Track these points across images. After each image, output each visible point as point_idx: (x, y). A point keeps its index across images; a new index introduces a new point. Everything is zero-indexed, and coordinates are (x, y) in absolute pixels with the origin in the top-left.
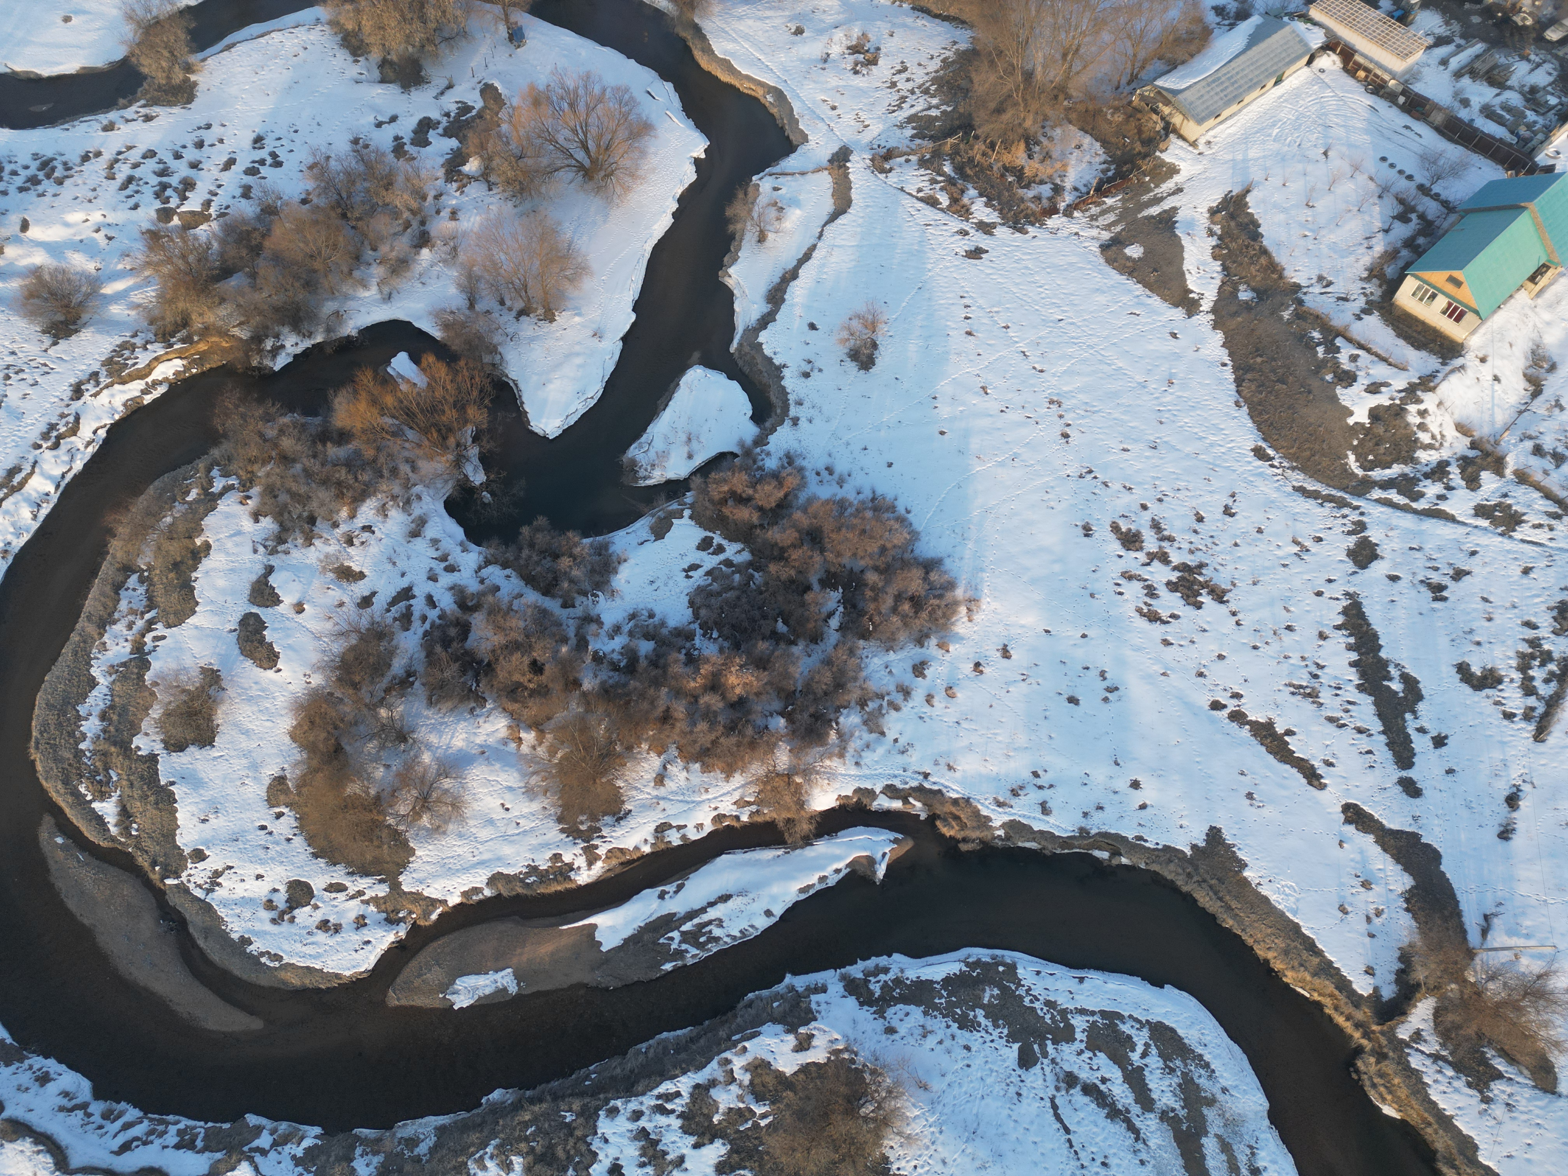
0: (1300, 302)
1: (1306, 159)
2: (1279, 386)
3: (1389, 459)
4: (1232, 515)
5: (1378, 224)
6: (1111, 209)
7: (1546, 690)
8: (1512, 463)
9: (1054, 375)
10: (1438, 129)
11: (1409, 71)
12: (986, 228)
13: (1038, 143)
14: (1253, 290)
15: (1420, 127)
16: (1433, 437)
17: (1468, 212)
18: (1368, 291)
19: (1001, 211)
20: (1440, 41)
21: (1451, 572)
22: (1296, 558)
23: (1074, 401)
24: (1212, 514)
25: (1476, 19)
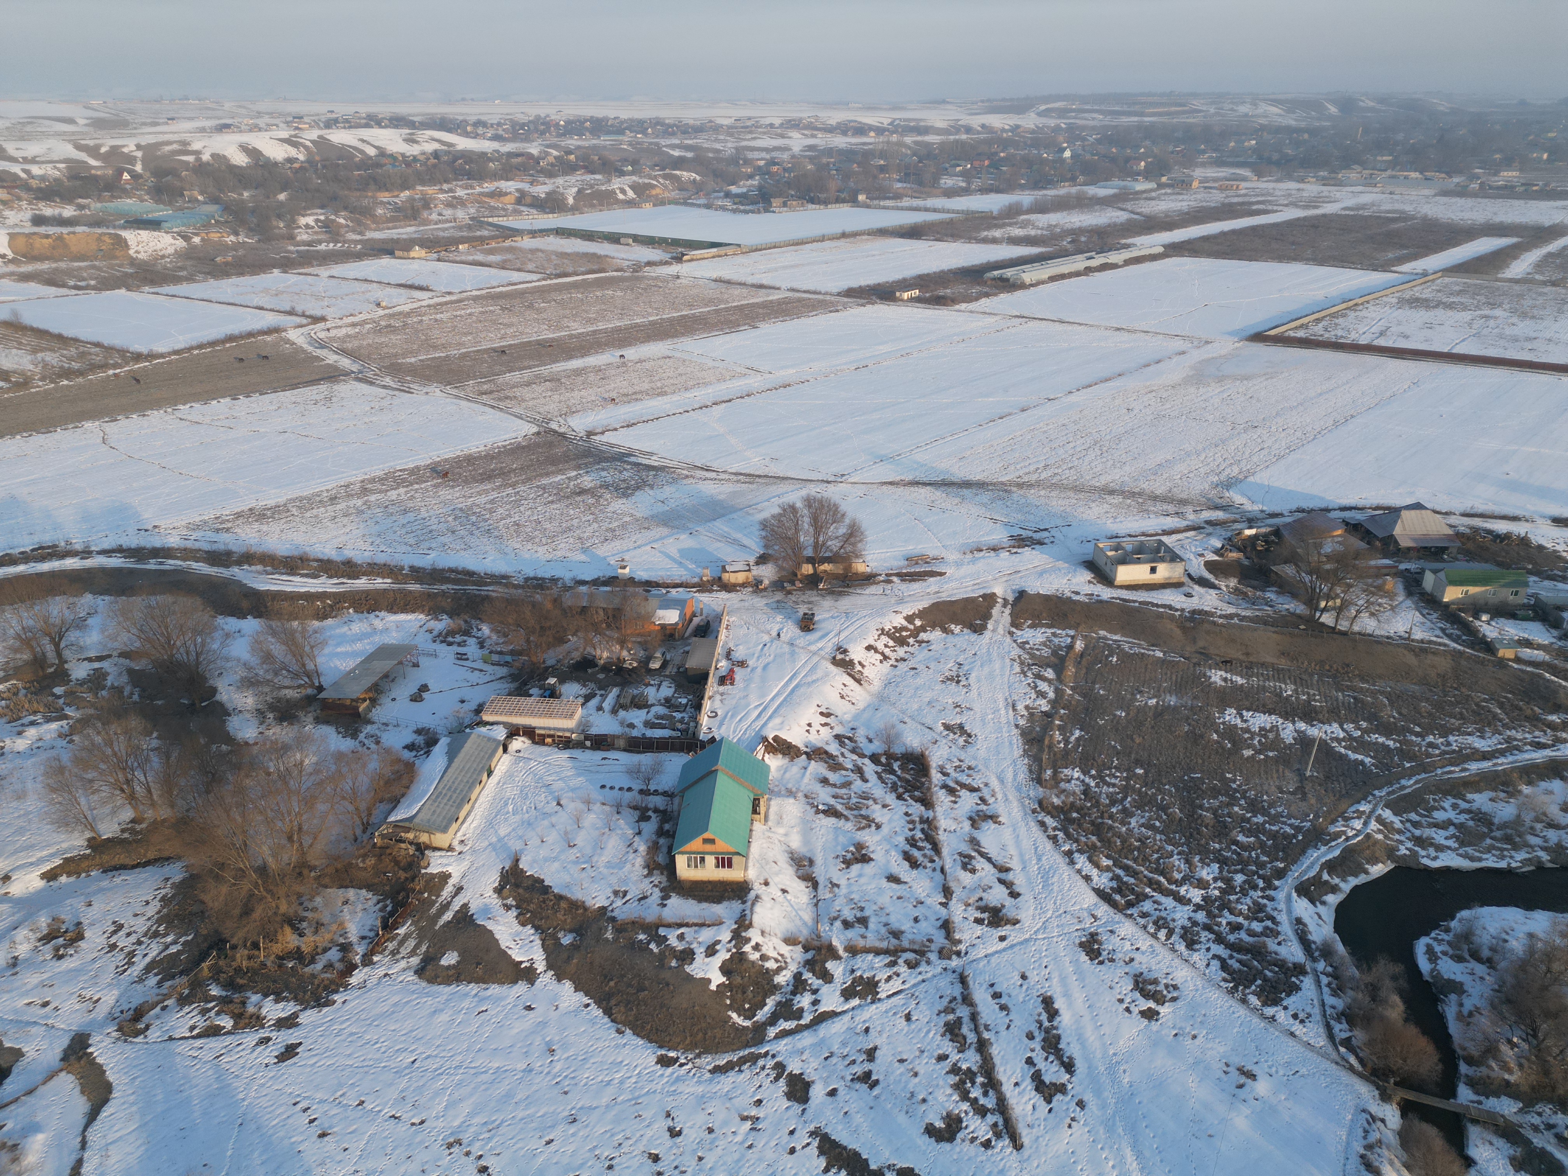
0: (613, 919)
1: (546, 815)
2: (642, 995)
3: (760, 998)
4: (679, 1134)
5: (630, 832)
6: (407, 936)
7: (989, 1102)
8: (838, 944)
9: (437, 1118)
10: (625, 750)
11: (580, 724)
12: (287, 1023)
13: (303, 919)
14: (571, 931)
15: (612, 754)
16: (777, 961)
17: (683, 791)
18: (656, 882)
19: (296, 999)
20: (588, 698)
21: (864, 1057)
22: (754, 1133)
23: (472, 1130)
24: (663, 1145)
25: (601, 676)
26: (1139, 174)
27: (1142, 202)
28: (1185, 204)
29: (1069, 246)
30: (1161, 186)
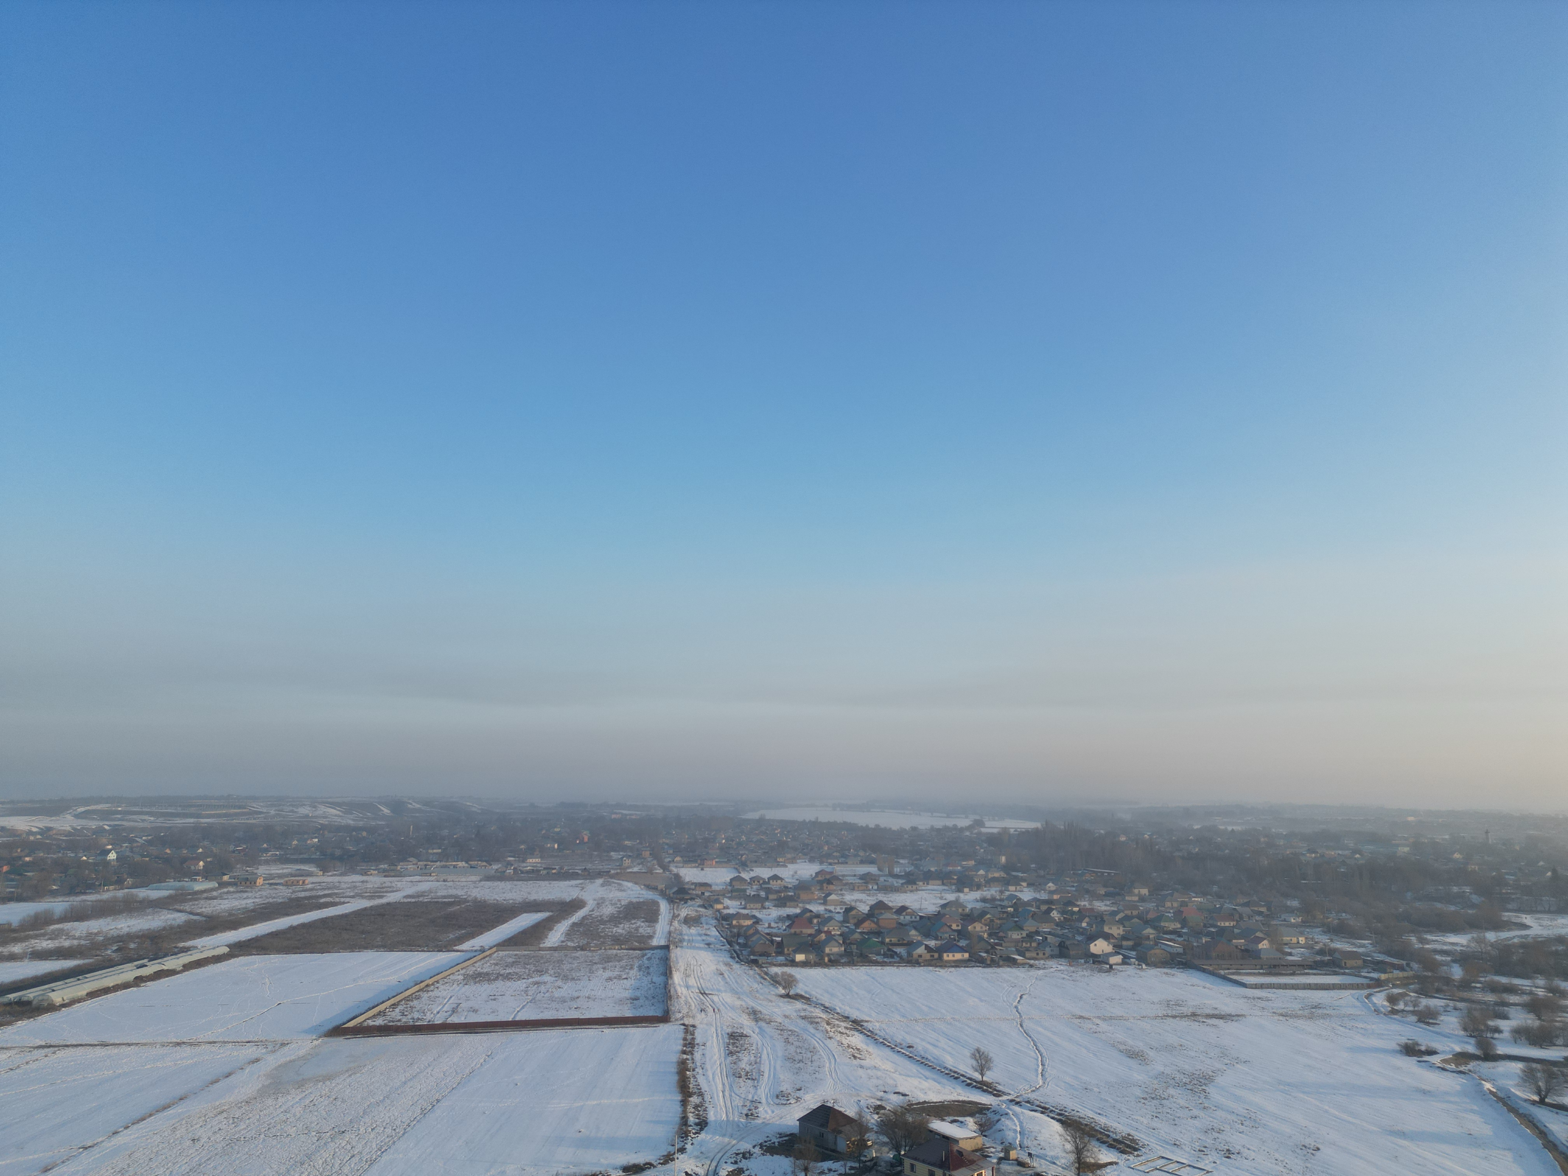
26: (197, 873)
27: (202, 902)
28: (249, 901)
29: (114, 955)
30: (222, 885)
